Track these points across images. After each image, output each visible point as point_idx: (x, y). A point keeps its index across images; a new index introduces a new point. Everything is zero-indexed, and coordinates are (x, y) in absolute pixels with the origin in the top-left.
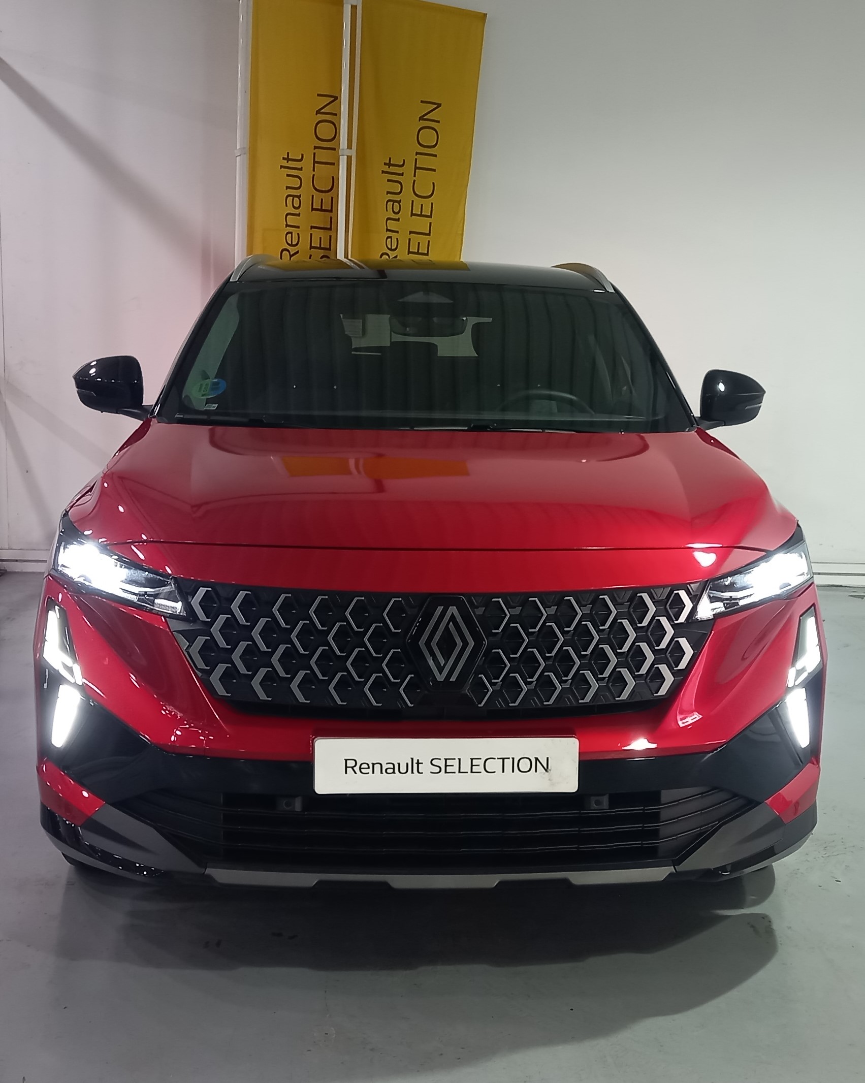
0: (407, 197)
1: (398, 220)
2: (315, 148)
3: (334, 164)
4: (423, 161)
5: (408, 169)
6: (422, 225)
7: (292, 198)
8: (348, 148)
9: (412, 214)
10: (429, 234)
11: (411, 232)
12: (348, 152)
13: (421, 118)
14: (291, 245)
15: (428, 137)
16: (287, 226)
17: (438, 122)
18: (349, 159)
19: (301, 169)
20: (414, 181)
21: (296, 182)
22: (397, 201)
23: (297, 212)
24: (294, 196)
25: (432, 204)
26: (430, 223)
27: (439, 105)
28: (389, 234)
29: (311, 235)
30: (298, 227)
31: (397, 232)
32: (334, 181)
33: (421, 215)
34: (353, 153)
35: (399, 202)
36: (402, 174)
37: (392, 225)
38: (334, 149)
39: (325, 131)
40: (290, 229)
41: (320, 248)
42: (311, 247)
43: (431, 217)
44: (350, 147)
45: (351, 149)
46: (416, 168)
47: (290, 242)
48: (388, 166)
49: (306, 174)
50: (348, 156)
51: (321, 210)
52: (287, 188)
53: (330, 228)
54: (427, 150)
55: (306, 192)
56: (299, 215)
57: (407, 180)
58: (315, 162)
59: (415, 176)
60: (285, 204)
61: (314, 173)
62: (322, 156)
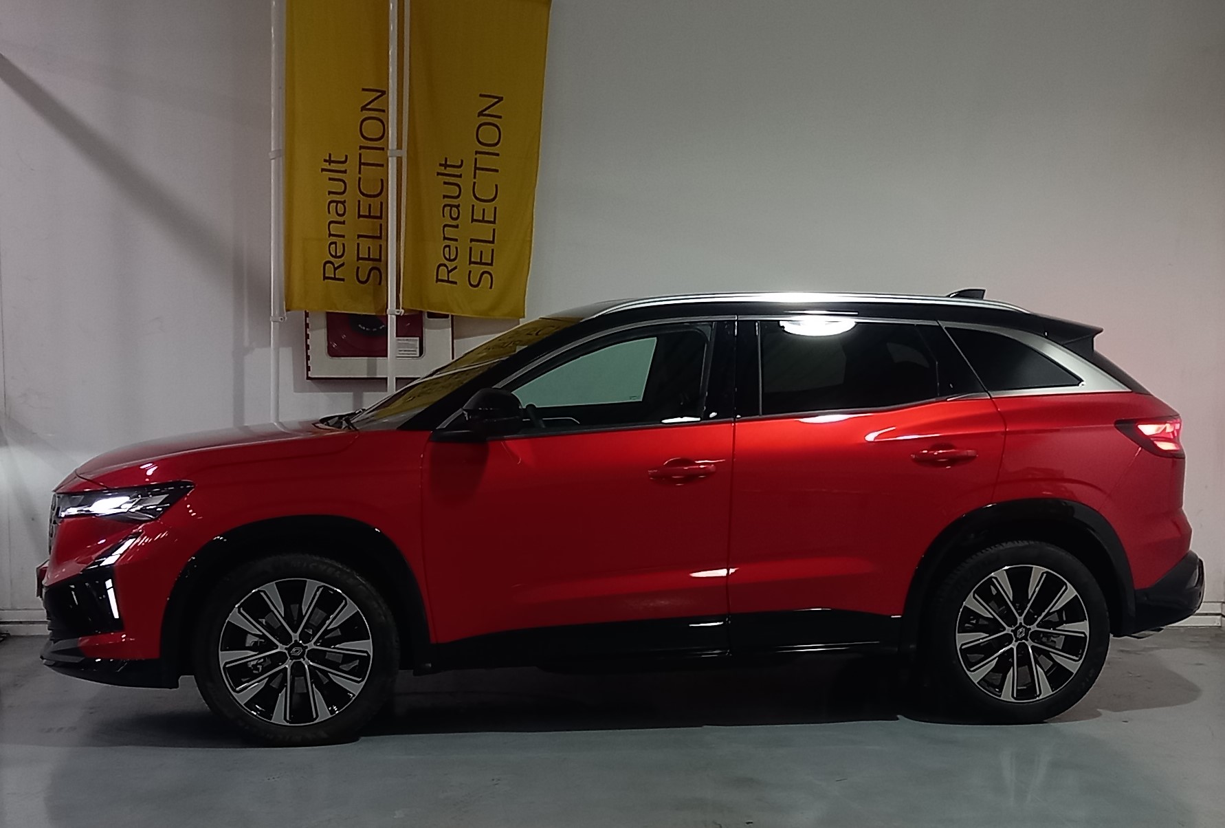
0: (466, 201)
1: (457, 227)
2: (361, 148)
3: (383, 165)
4: (484, 161)
5: (467, 170)
6: (485, 231)
7: (335, 204)
8: (398, 149)
9: (473, 220)
10: (493, 242)
11: (472, 240)
12: (399, 153)
13: (481, 114)
14: (335, 257)
15: (489, 135)
16: (330, 235)
17: (500, 117)
18: (399, 160)
19: (345, 172)
20: (475, 183)
21: (339, 187)
22: (455, 206)
23: (341, 219)
24: (337, 202)
25: (495, 208)
26: (494, 230)
27: (501, 99)
28: (448, 242)
29: (358, 244)
30: (343, 236)
31: (456, 240)
32: (383, 184)
33: (483, 221)
34: (404, 153)
35: (457, 207)
36: (460, 176)
37: (450, 232)
38: (383, 149)
39: (372, 129)
40: (333, 239)
41: (369, 259)
42: (359, 258)
43: (494, 222)
44: (399, 147)
45: (401, 149)
46: (476, 168)
47: (334, 254)
48: (443, 168)
49: (351, 177)
50: (398, 158)
51: (369, 217)
52: (330, 193)
53: (380, 236)
54: (488, 149)
55: (352, 197)
56: (343, 223)
57: (466, 183)
58: (361, 164)
59: (475, 178)
60: (327, 210)
61: (360, 176)
62: (370, 156)
